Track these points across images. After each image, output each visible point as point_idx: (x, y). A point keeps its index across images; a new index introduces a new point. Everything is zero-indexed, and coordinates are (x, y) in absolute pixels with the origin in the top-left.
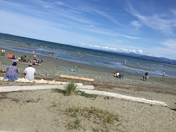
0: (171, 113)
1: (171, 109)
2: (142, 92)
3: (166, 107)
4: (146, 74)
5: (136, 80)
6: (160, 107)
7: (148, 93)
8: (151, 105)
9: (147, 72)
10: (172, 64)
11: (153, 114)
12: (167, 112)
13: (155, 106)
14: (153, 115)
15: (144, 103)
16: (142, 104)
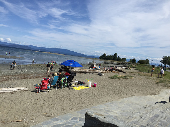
0: (30, 95)
1: (32, 91)
2: (6, 82)
3: (27, 90)
4: (14, 63)
5: (2, 71)
6: (21, 92)
7: (13, 81)
8: (12, 93)
9: (14, 61)
10: (40, 51)
11: (12, 101)
12: (27, 95)
13: (16, 92)
14: (12, 103)
15: (4, 93)
16: (2, 95)
